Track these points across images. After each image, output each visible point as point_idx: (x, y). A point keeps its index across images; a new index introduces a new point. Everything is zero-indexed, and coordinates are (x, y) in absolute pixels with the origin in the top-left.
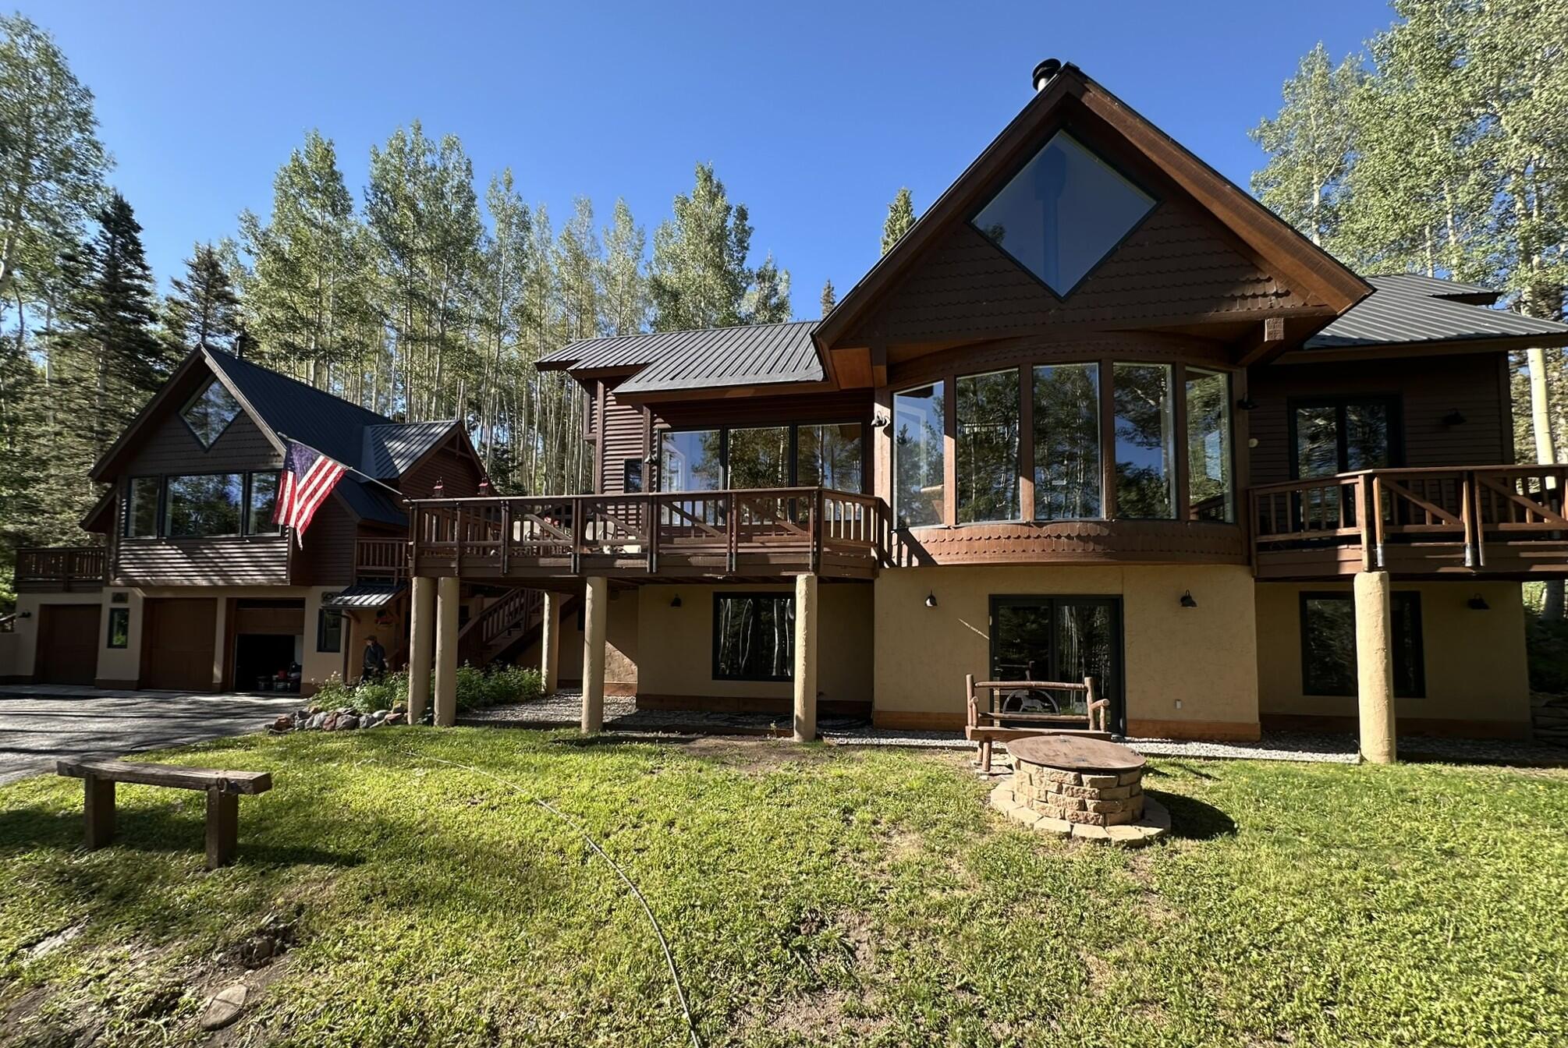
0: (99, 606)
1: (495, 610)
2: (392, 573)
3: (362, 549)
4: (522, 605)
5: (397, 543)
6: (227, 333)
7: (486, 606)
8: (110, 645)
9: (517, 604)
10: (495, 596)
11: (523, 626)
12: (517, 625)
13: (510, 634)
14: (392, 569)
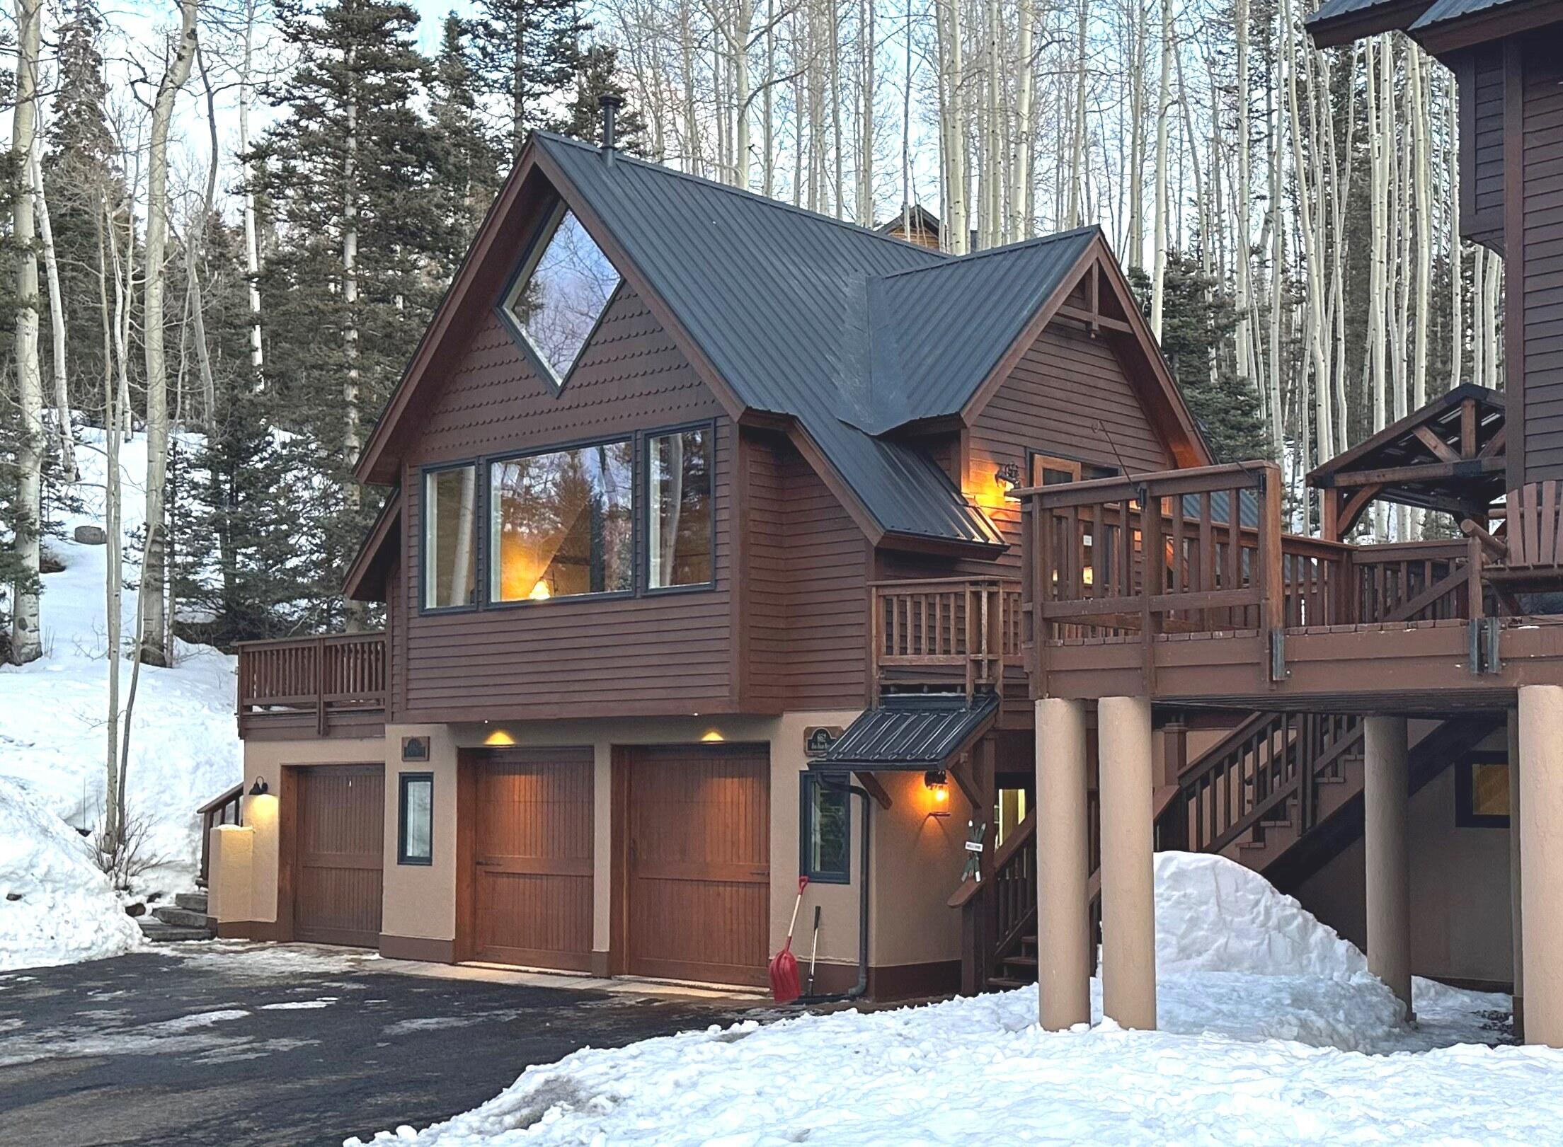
0: (381, 767)
1: (1219, 770)
2: (959, 671)
3: (889, 612)
4: (1290, 748)
5: (969, 590)
6: (561, 79)
7: (1193, 755)
8: (403, 858)
9: (1278, 747)
10: (1223, 726)
11: (1295, 814)
12: (1277, 813)
13: (1259, 835)
14: (959, 660)
